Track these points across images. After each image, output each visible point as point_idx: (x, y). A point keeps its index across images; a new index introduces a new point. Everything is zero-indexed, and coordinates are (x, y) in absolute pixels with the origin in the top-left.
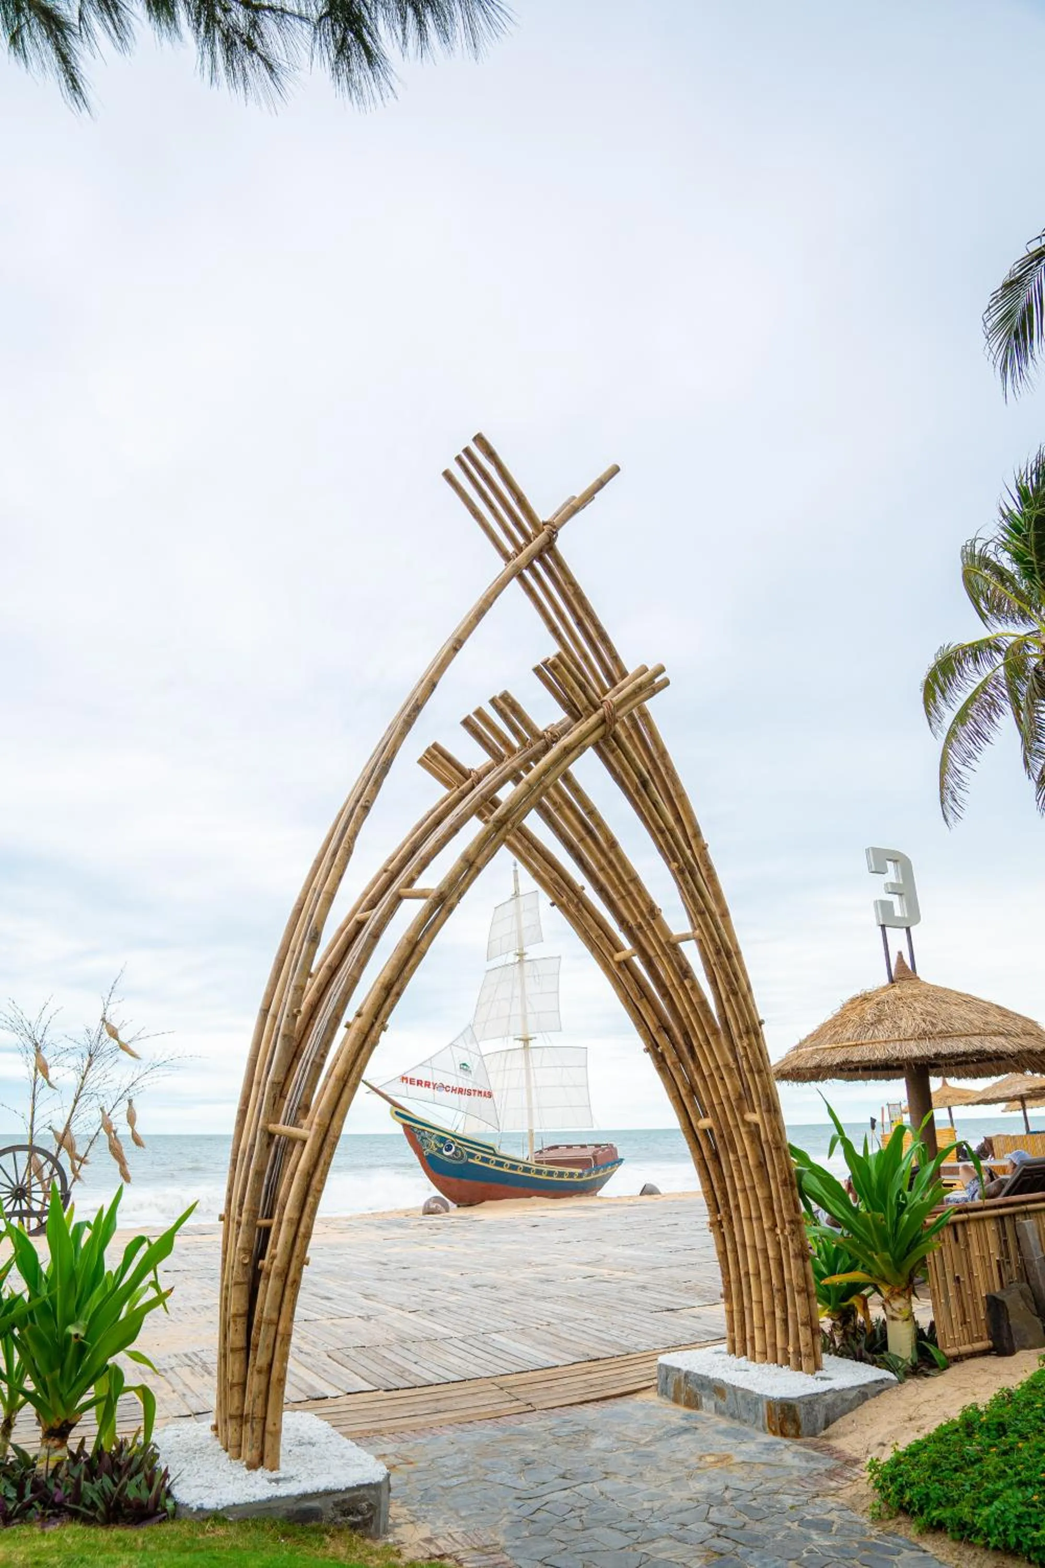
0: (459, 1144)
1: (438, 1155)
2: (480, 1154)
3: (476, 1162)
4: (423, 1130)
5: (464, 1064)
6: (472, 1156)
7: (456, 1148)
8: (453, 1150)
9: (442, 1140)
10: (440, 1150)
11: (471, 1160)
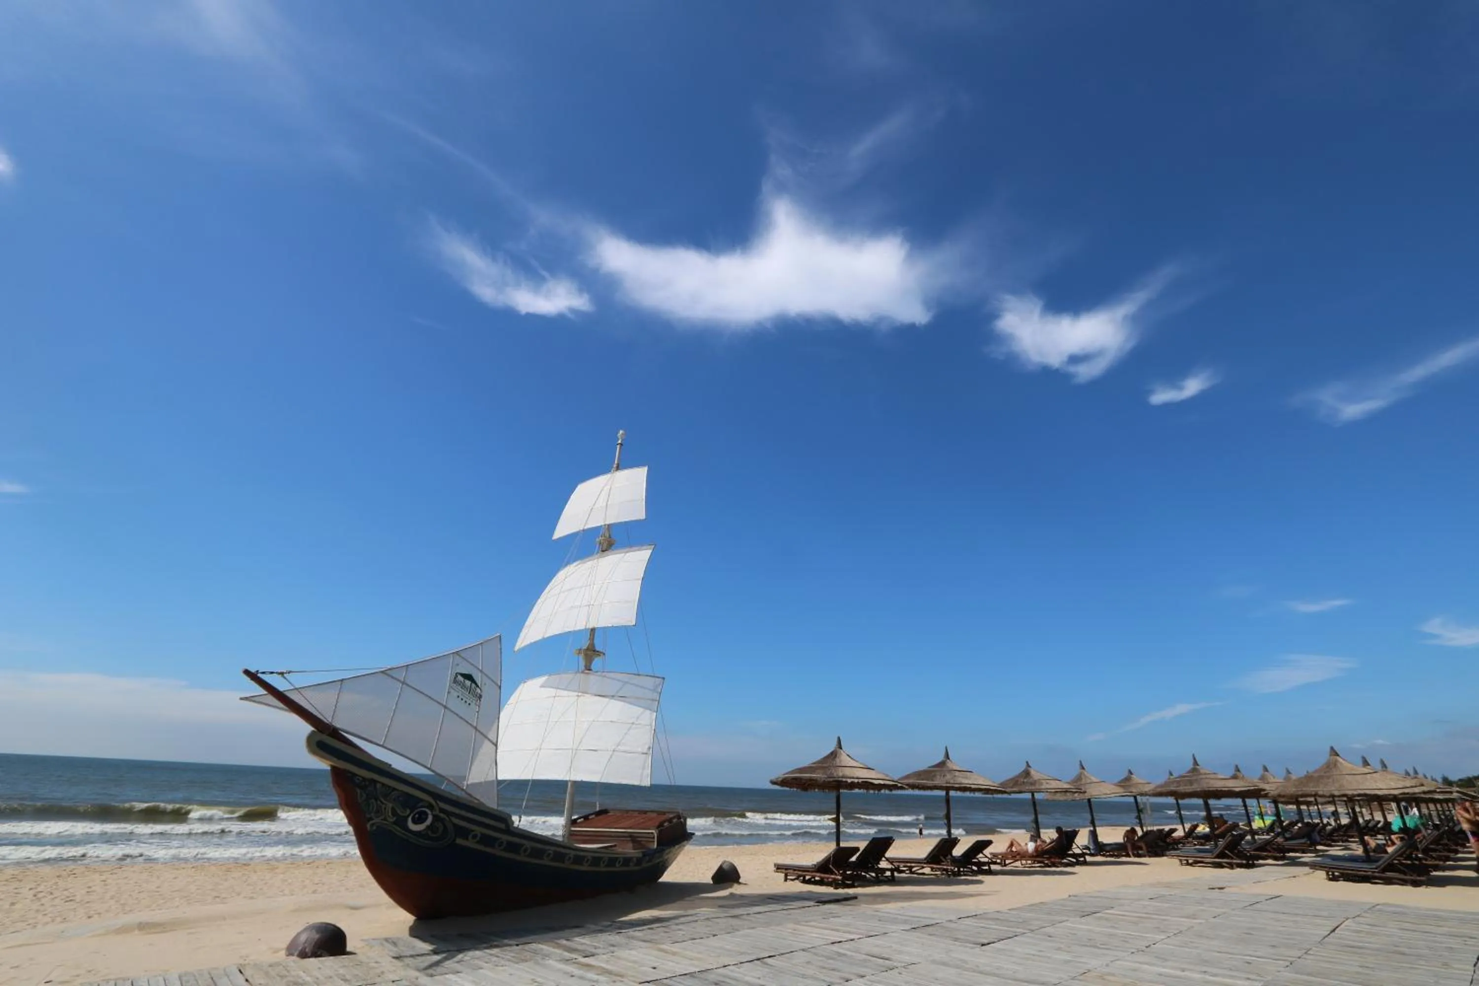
0: (442, 810)
1: (397, 830)
2: (478, 830)
3: (470, 843)
4: (374, 782)
5: (468, 677)
6: (464, 833)
7: (435, 817)
8: (430, 819)
9: (409, 802)
10: (401, 822)
11: (459, 841)
